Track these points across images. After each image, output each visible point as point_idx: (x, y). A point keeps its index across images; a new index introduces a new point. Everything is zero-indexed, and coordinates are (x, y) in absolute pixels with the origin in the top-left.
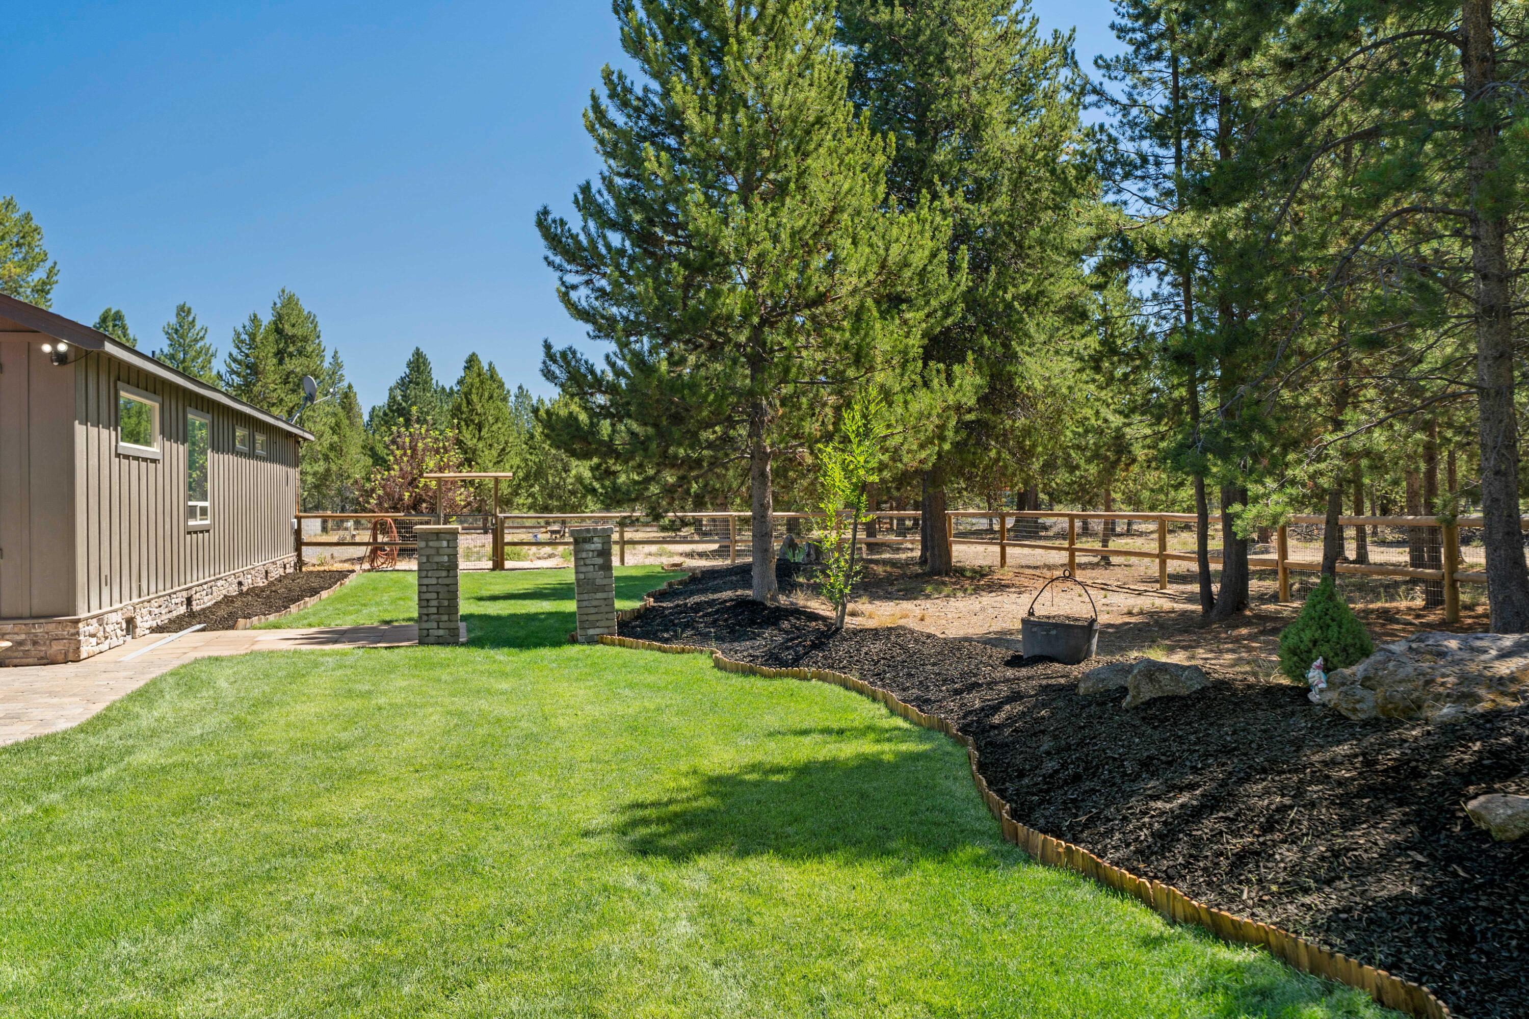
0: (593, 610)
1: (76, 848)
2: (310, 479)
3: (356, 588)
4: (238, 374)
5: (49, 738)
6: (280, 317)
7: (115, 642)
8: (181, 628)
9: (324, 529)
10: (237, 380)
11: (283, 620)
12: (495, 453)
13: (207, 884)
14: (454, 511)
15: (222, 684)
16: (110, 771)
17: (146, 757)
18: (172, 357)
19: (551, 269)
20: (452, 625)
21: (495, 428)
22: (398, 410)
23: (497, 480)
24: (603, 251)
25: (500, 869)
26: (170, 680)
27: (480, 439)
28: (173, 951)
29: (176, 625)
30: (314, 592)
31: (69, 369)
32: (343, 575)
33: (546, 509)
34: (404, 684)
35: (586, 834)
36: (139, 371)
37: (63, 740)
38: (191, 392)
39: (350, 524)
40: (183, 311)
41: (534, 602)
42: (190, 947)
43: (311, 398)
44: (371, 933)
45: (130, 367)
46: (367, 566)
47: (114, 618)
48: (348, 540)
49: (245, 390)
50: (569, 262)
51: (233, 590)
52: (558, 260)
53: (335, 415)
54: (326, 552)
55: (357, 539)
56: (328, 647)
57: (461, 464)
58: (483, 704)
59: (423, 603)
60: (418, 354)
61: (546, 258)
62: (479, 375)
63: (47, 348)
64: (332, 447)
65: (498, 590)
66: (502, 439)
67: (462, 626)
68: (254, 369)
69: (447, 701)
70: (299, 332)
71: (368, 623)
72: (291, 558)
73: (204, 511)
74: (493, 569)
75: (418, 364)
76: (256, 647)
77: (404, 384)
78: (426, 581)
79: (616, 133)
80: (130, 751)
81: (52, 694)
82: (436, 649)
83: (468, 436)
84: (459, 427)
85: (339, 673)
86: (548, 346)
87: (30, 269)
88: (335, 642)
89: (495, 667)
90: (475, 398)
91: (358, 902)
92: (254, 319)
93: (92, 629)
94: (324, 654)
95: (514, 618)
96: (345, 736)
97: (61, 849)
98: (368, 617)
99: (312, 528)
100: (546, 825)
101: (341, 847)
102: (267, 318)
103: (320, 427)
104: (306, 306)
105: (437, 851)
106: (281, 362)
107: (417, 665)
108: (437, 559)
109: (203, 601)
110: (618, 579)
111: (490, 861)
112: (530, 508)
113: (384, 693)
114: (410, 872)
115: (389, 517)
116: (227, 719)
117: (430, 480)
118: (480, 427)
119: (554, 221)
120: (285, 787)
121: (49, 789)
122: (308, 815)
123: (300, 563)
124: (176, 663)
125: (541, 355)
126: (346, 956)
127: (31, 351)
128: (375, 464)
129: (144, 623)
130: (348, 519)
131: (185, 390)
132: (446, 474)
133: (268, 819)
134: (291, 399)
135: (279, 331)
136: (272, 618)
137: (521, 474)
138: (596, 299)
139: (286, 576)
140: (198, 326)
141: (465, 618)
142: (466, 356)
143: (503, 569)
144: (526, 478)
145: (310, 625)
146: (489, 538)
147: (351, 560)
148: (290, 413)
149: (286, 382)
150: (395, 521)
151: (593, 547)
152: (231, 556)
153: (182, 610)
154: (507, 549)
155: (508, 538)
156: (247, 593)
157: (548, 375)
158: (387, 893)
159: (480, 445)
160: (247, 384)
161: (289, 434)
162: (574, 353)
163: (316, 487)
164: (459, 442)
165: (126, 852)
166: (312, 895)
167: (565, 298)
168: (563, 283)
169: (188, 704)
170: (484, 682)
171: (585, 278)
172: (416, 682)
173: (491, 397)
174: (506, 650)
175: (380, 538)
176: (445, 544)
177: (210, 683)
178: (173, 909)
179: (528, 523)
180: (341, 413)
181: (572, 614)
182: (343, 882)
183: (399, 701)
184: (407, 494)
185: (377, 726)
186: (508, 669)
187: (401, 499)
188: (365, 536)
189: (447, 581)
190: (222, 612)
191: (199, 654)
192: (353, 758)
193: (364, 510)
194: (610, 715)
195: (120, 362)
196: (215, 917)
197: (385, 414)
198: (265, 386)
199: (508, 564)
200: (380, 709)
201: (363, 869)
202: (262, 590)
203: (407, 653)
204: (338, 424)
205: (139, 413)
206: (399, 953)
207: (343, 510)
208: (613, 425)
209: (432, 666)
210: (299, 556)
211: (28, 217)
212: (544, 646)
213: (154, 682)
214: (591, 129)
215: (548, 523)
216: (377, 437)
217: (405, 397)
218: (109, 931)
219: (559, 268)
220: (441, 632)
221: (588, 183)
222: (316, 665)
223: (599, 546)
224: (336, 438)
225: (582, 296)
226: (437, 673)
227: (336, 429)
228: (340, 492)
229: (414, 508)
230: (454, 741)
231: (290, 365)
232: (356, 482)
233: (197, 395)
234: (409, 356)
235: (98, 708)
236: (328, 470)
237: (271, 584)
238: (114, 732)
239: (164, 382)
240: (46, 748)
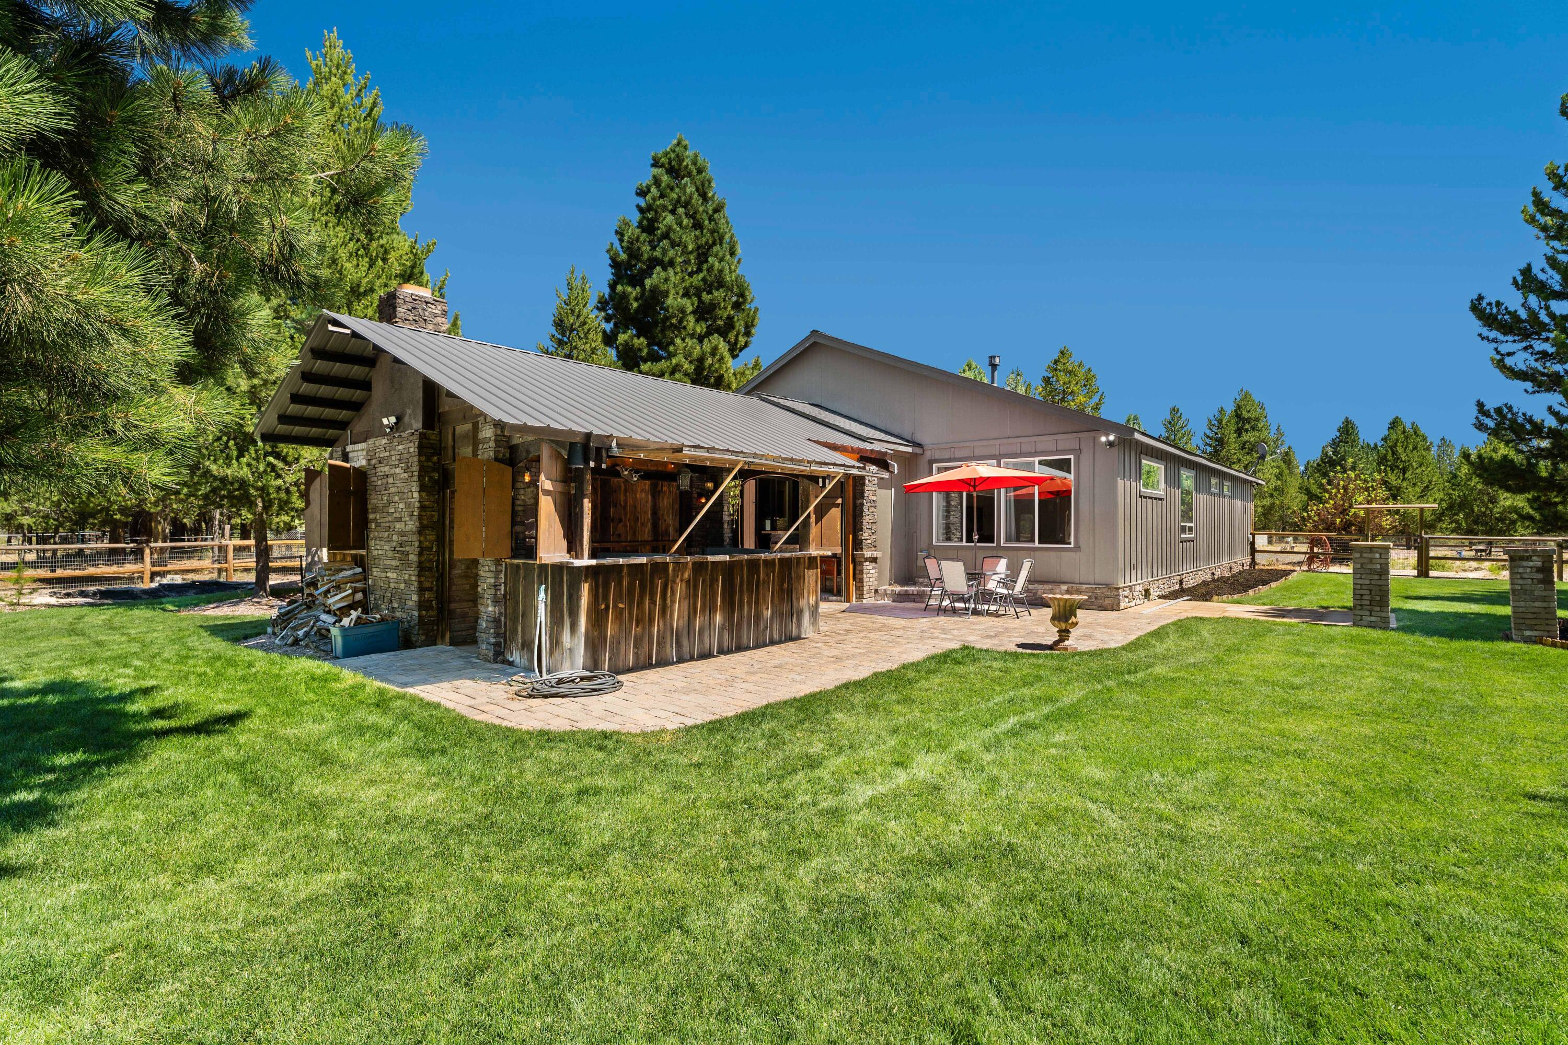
0: (1530, 616)
1: (1126, 714)
2: (1260, 510)
3: (1298, 582)
4: (1210, 445)
5: (1107, 650)
6: (1239, 407)
7: (1138, 602)
8: (1176, 598)
9: (1270, 542)
10: (1209, 449)
11: (1243, 599)
12: (1418, 490)
13: (1205, 754)
14: (1380, 532)
15: (1205, 634)
16: (1141, 675)
17: (1160, 670)
18: (1167, 438)
19: (1485, 342)
20: (1383, 615)
21: (1418, 471)
22: (1329, 462)
23: (1422, 509)
24: (1546, 320)
25: (1443, 804)
26: (1173, 628)
27: (1404, 479)
28: (1185, 788)
29: (1173, 595)
30: (1265, 583)
31: (1115, 450)
32: (1286, 573)
33: (1470, 532)
34: (1342, 651)
35: (1533, 797)
36: (1153, 447)
37: (1115, 652)
38: (1183, 458)
39: (1290, 539)
40: (1174, 411)
41: (1463, 604)
42: (1196, 789)
43: (1263, 457)
44: (1328, 819)
45: (1148, 446)
46: (1305, 568)
47: (1138, 588)
48: (1288, 549)
49: (1215, 455)
50: (1505, 334)
51: (1209, 578)
52: (1494, 334)
53: (1278, 467)
54: (1273, 557)
55: (1296, 550)
56: (1278, 620)
57: (1388, 499)
58: (1417, 677)
59: (1357, 596)
60: (1347, 422)
61: (1480, 335)
62: (1404, 432)
63: (1103, 439)
64: (1276, 489)
65: (1423, 592)
66: (1426, 479)
67: (1392, 616)
68: (1221, 442)
69: (1381, 669)
70: (1253, 415)
71: (1309, 607)
72: (1247, 560)
73: (1190, 529)
74: (1418, 576)
75: (1347, 430)
76: (1227, 614)
77: (1335, 444)
78: (1360, 582)
79: (1561, 218)
80: (1152, 665)
81: (1106, 627)
82: (1369, 630)
83: (1393, 479)
84: (1385, 471)
85: (1288, 637)
86: (1480, 405)
87: (1090, 398)
88: (1284, 617)
89: (1425, 650)
90: (1400, 449)
91: (1314, 794)
92: (1221, 411)
93: (1125, 593)
94: (1277, 624)
95: (1441, 615)
96: (1296, 681)
97: (1118, 712)
98: (1309, 602)
99: (1261, 541)
100: (1488, 781)
101: (1299, 754)
102: (1230, 409)
103: (1267, 476)
104: (1257, 397)
105: (1380, 776)
106: (1240, 435)
107: (1353, 639)
108: (1370, 566)
109: (1190, 583)
110: (1560, 592)
111: (1431, 795)
112: (1452, 532)
113: (1327, 656)
114: (1358, 786)
115: (1324, 535)
116: (1210, 656)
117: (1359, 508)
118: (1404, 471)
119: (1490, 304)
120: (1254, 705)
121: (1109, 678)
122: (1271, 727)
123: (1253, 563)
124: (1175, 619)
125: (1474, 411)
126: (1308, 828)
127: (1095, 440)
128: (1311, 499)
129: (1155, 593)
130: (1288, 536)
131: (1179, 457)
132: (1374, 505)
133: (1242, 723)
134: (1247, 459)
135: (1238, 416)
136: (1236, 597)
137: (1444, 505)
138: (1536, 360)
139: (1244, 571)
140: (1183, 419)
141: (1394, 610)
142: (1390, 420)
143: (1427, 576)
144: (1451, 507)
145: (1264, 604)
146: (1414, 553)
147: (1293, 564)
148: (1246, 467)
149: (1243, 448)
150: (1329, 538)
151: (1531, 564)
152: (1207, 556)
153: (1177, 587)
154: (1431, 561)
155: (1432, 554)
156: (1218, 580)
157: (1480, 426)
158: (1338, 795)
159: (1405, 484)
160: (1216, 451)
161: (1247, 481)
162: (1510, 408)
163: (1263, 514)
164: (1385, 483)
165: (1155, 723)
166: (1279, 780)
167: (1501, 365)
168: (1498, 353)
169: (1184, 643)
170: (1416, 659)
171: (1524, 344)
172: (1353, 652)
173: (1415, 448)
174: (1435, 638)
175: (1316, 550)
176: (1377, 556)
177: (1197, 632)
178: (1185, 764)
179: (1451, 543)
180: (1283, 466)
181: (1508, 617)
182: (1302, 778)
183: (1338, 662)
184: (1338, 520)
185: (1322, 677)
186: (1439, 652)
187: (1333, 523)
188: (1304, 548)
189: (1380, 583)
190: (1202, 590)
191: (1190, 615)
192: (1304, 696)
193: (1301, 530)
194: (1555, 705)
195: (1142, 443)
196: (1212, 775)
197: (1318, 465)
198: (1229, 451)
199: (1432, 573)
200: (1323, 666)
201: (1317, 774)
202: (1228, 578)
203: (1342, 629)
204: (1281, 474)
205: (1149, 472)
206: (1351, 839)
207: (1284, 530)
208: (1555, 464)
209: (1367, 642)
210: (1253, 559)
211: (1089, 370)
212: (1476, 640)
213: (1163, 627)
214: (1532, 220)
215: (1471, 544)
216: (1312, 481)
217: (1335, 452)
218: (1148, 767)
219: (1495, 340)
220: (1373, 619)
221: (1529, 265)
222: (1271, 631)
223: (1539, 564)
224: (1279, 483)
225: (1521, 360)
226: (1371, 647)
227: (1279, 477)
228: (1281, 518)
229: (1345, 529)
230: (1390, 700)
231: (1245, 437)
232: (1294, 512)
233: (1187, 459)
234: (1340, 423)
235: (1132, 638)
236: (1272, 504)
237: (1233, 575)
238: (1142, 653)
239: (1167, 453)
240: (1105, 655)
